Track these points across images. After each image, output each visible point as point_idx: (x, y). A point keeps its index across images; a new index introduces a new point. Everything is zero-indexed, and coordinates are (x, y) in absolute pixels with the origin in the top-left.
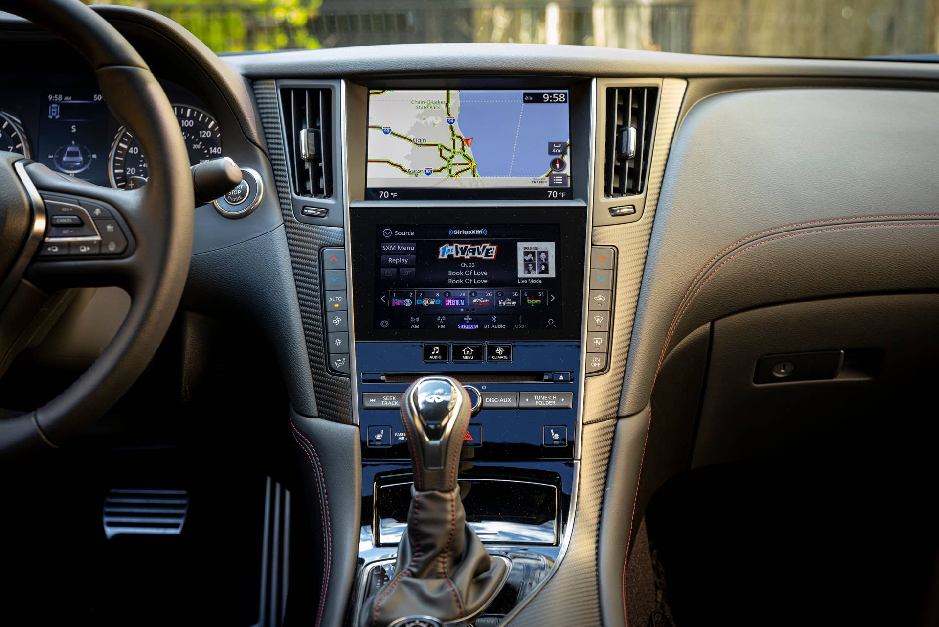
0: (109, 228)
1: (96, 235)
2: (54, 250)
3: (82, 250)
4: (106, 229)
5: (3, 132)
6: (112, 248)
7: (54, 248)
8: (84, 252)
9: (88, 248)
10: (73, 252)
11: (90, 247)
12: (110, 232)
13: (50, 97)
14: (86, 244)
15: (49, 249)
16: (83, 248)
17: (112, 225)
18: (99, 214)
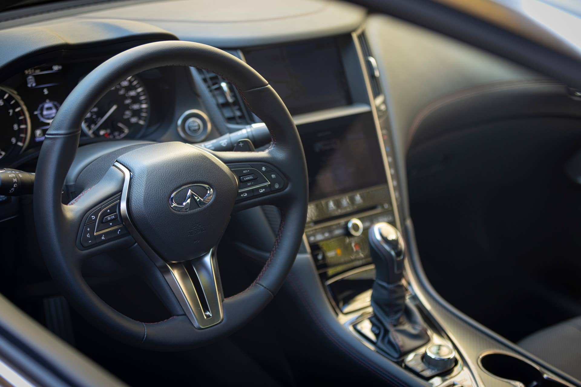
0: (273, 176)
1: (267, 182)
2: (245, 195)
3: (261, 192)
4: (272, 177)
5: (4, 101)
6: (277, 186)
7: (245, 194)
8: (262, 192)
9: (264, 190)
10: (256, 194)
11: (264, 189)
12: (274, 178)
13: (26, 72)
14: (262, 188)
15: (242, 195)
16: (261, 191)
17: (274, 175)
18: (265, 170)
